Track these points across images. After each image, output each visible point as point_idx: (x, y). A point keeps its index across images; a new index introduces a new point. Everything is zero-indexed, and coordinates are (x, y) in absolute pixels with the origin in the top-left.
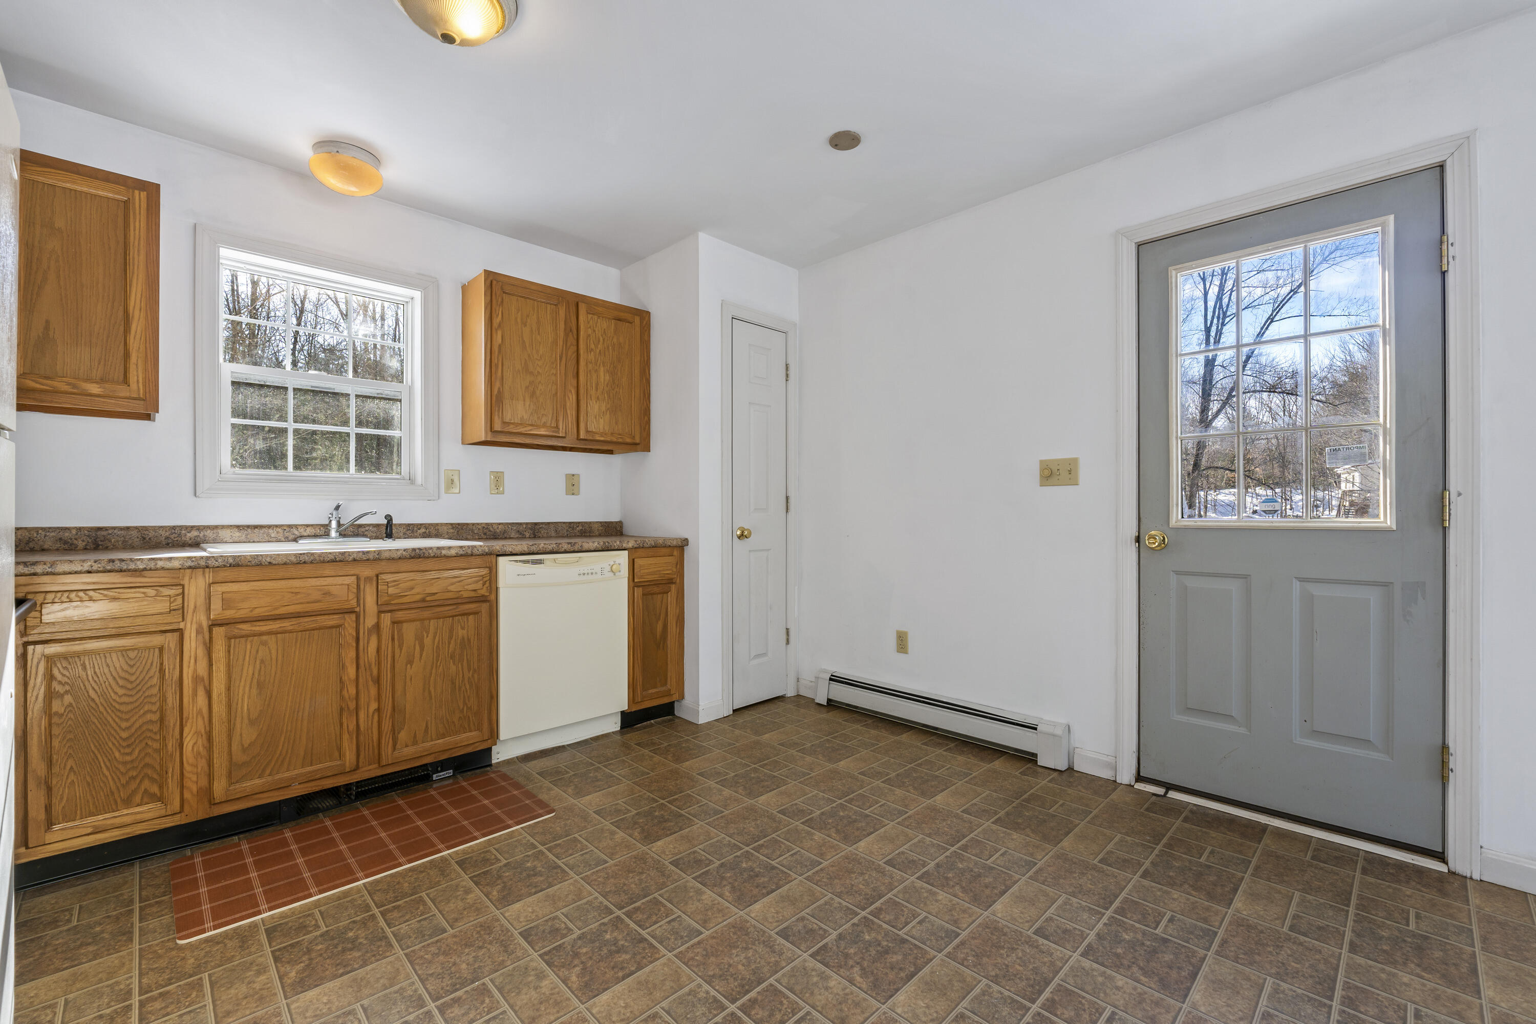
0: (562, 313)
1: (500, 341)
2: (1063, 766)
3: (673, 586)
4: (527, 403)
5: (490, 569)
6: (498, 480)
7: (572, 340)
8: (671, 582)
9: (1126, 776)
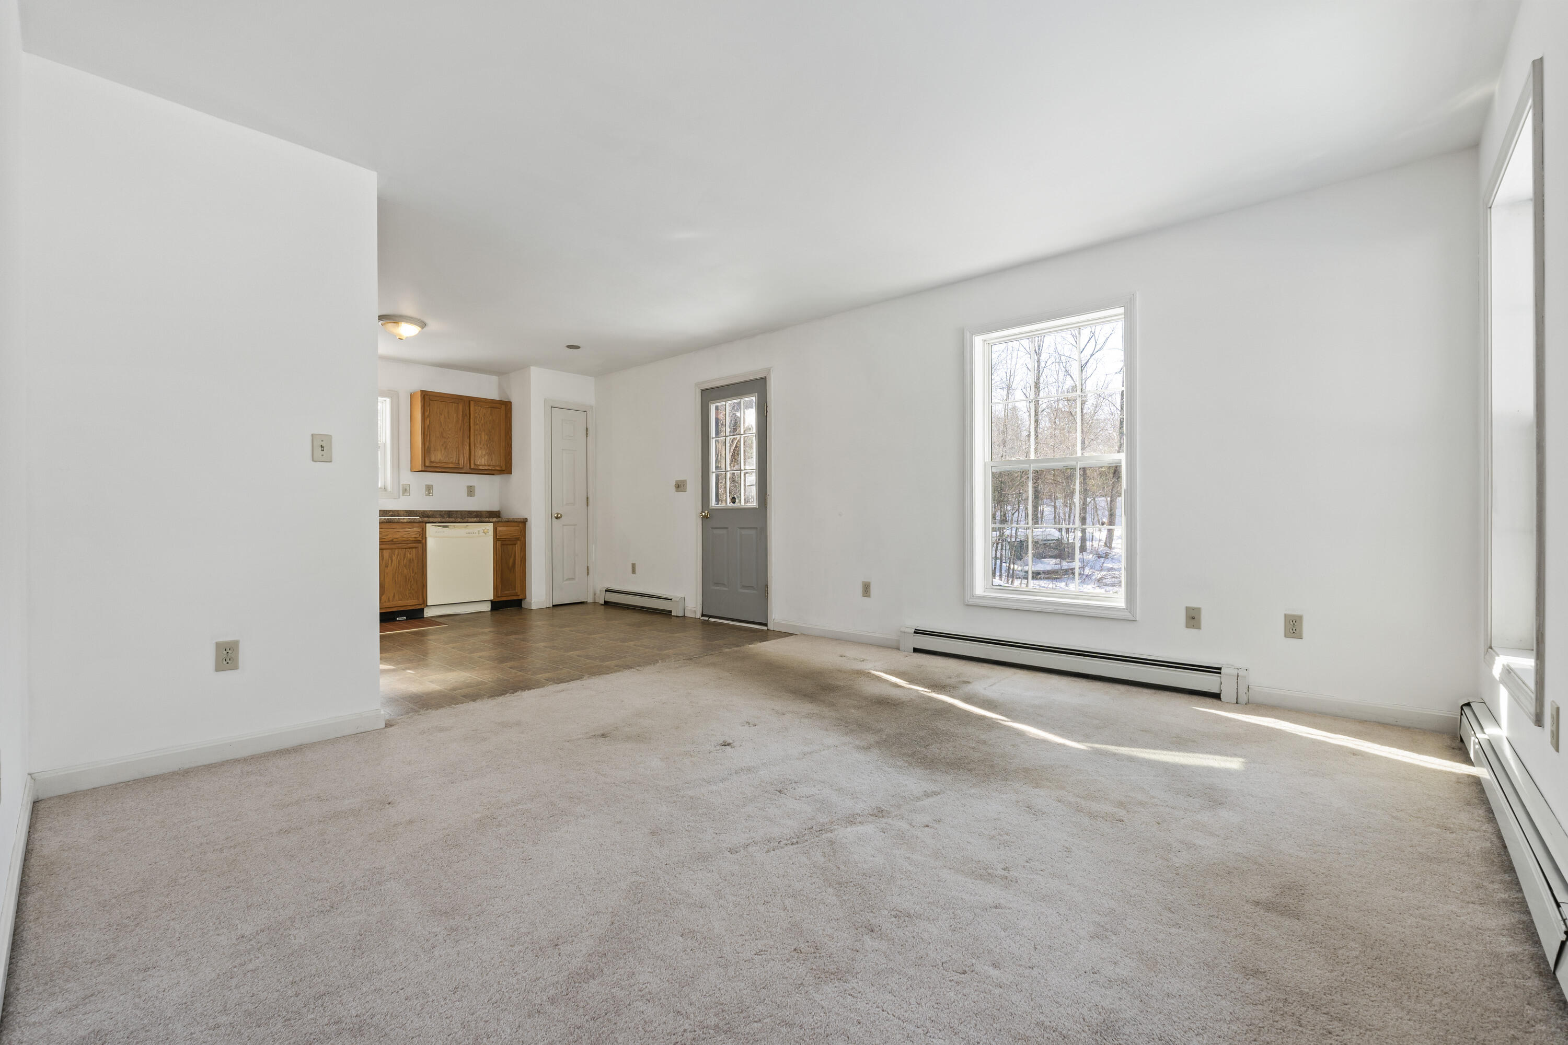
0: (461, 407)
1: (428, 423)
2: (681, 614)
3: (519, 542)
4: (443, 452)
5: (423, 529)
6: (429, 489)
7: (466, 419)
8: (518, 539)
9: (698, 616)
